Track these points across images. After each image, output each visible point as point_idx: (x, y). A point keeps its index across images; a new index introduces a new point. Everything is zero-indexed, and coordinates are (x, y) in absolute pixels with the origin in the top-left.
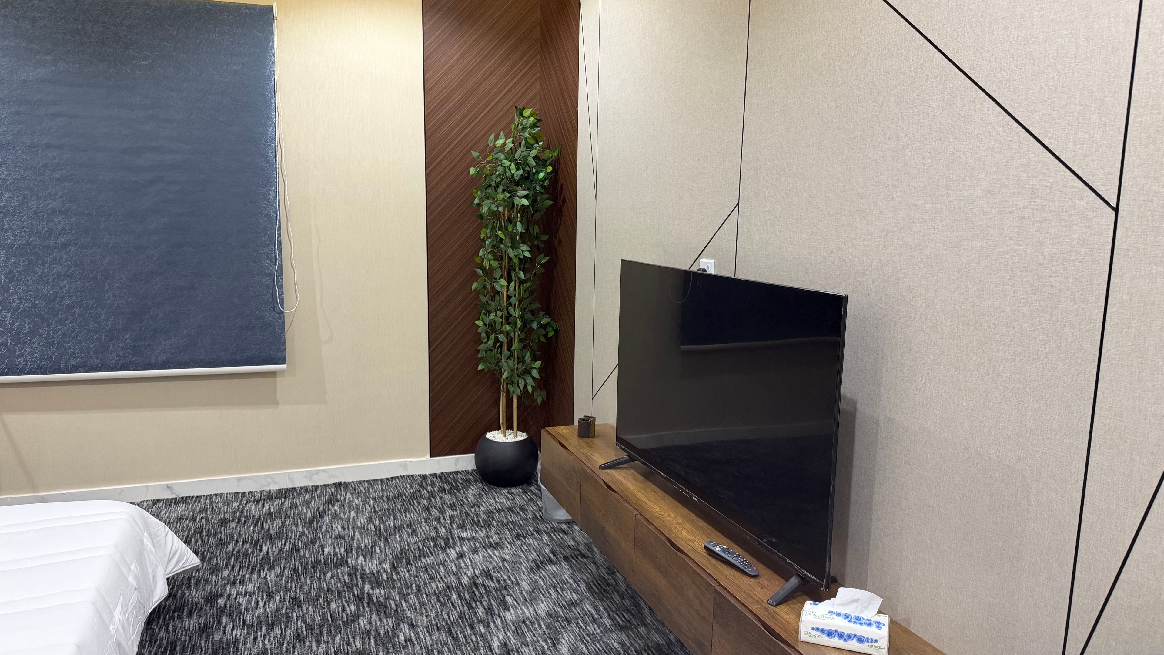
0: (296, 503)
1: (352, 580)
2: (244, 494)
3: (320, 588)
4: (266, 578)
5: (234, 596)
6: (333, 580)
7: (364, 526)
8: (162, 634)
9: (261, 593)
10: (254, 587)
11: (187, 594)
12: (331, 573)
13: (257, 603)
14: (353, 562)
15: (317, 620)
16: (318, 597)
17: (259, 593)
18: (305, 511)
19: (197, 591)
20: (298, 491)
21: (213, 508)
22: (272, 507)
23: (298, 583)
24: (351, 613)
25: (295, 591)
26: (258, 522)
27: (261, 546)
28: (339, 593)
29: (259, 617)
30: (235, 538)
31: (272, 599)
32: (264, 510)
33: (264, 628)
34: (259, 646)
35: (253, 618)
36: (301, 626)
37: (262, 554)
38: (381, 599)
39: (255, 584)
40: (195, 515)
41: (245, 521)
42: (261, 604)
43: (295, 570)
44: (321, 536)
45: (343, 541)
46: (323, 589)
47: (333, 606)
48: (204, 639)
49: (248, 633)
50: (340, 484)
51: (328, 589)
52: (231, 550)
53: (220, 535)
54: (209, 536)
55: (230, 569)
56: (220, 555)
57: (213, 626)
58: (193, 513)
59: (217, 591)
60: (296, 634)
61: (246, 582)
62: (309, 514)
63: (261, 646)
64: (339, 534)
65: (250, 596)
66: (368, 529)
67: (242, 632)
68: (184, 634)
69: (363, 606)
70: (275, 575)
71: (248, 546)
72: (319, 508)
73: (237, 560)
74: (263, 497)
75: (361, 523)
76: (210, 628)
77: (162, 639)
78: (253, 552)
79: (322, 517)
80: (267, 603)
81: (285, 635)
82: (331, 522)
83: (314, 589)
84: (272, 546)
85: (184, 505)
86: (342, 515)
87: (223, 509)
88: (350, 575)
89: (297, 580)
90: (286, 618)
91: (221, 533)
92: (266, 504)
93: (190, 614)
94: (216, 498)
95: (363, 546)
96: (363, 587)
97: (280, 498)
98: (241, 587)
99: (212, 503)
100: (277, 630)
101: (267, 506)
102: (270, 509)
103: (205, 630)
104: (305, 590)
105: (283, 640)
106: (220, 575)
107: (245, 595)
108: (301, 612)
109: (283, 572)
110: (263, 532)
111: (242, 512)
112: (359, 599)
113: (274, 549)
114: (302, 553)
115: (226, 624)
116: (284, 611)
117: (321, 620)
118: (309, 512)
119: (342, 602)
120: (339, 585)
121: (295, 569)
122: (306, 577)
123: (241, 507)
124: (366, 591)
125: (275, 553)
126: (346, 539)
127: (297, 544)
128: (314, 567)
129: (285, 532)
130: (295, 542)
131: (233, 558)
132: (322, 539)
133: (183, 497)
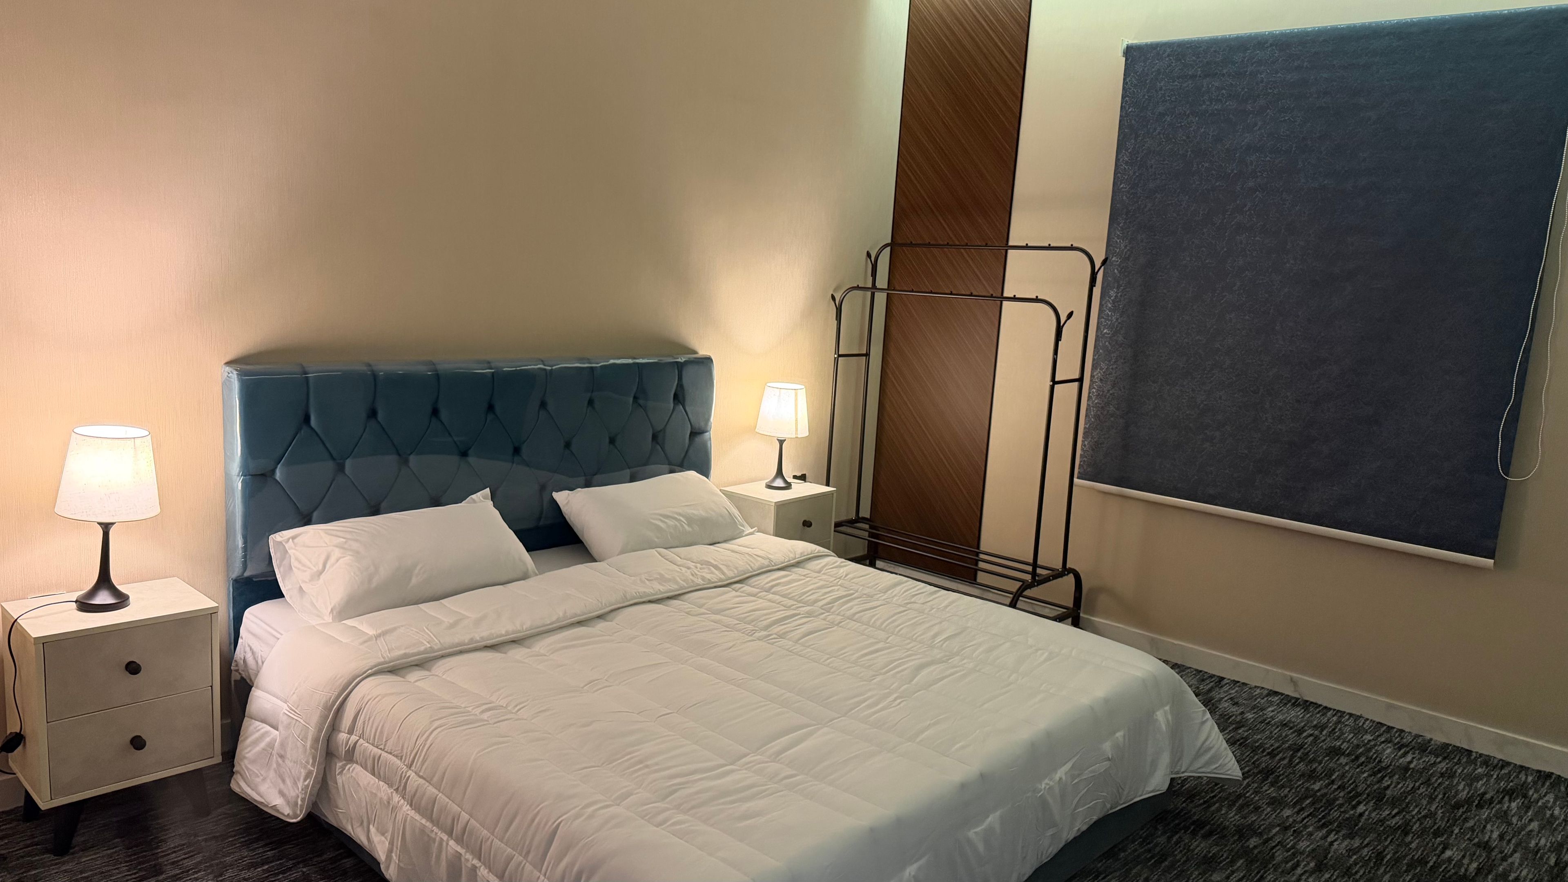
0: (1456, 771)
2: (1390, 728)
9: (1310, 858)
13: (1296, 867)
17: (1307, 857)
37: (1352, 812)
39: (1311, 844)
40: (1306, 728)
41: (1363, 762)
43: (1380, 856)
44: (1456, 831)
45: (1484, 855)
48: (1200, 871)
50: (1549, 775)
52: (1317, 788)
53: (1317, 764)
54: (1302, 759)
55: (1296, 810)
56: (1297, 788)
57: (1221, 862)
58: (1305, 725)
59: (1259, 828)
61: (1303, 836)
62: (1463, 795)
64: (1487, 842)
65: (1294, 854)
66: (1541, 858)
68: (1183, 853)
70: (1347, 846)
71: (1342, 794)
72: (1484, 793)
73: (1314, 803)
74: (1413, 743)
75: (1537, 844)
76: (1216, 862)
77: (1156, 845)
78: (1341, 805)
79: (1480, 806)
80: (1307, 875)
82: (1487, 821)
84: (1375, 810)
85: (1303, 710)
86: (1514, 820)
87: (1346, 735)
89: (1371, 868)
91: (1320, 763)
92: (1410, 755)
93: (1209, 835)
94: (1348, 719)
95: (1512, 876)
97: (1437, 756)
98: (1292, 838)
99: (1338, 722)
101: (1409, 758)
102: (1411, 762)
103: (1209, 862)
106: (1278, 810)
107: (1288, 850)
109: (1360, 848)
110: (1375, 787)
111: (1370, 750)
113: (1373, 815)
114: (1409, 839)
115: (1237, 869)
118: (1465, 792)
121: (1381, 853)
122: (1389, 872)
125: (1371, 820)
126: (1494, 854)
127: (1411, 824)
128: (1410, 866)
129: (1407, 801)
130: (1410, 821)
131: (1311, 799)
132: (1454, 836)
133: (1307, 701)
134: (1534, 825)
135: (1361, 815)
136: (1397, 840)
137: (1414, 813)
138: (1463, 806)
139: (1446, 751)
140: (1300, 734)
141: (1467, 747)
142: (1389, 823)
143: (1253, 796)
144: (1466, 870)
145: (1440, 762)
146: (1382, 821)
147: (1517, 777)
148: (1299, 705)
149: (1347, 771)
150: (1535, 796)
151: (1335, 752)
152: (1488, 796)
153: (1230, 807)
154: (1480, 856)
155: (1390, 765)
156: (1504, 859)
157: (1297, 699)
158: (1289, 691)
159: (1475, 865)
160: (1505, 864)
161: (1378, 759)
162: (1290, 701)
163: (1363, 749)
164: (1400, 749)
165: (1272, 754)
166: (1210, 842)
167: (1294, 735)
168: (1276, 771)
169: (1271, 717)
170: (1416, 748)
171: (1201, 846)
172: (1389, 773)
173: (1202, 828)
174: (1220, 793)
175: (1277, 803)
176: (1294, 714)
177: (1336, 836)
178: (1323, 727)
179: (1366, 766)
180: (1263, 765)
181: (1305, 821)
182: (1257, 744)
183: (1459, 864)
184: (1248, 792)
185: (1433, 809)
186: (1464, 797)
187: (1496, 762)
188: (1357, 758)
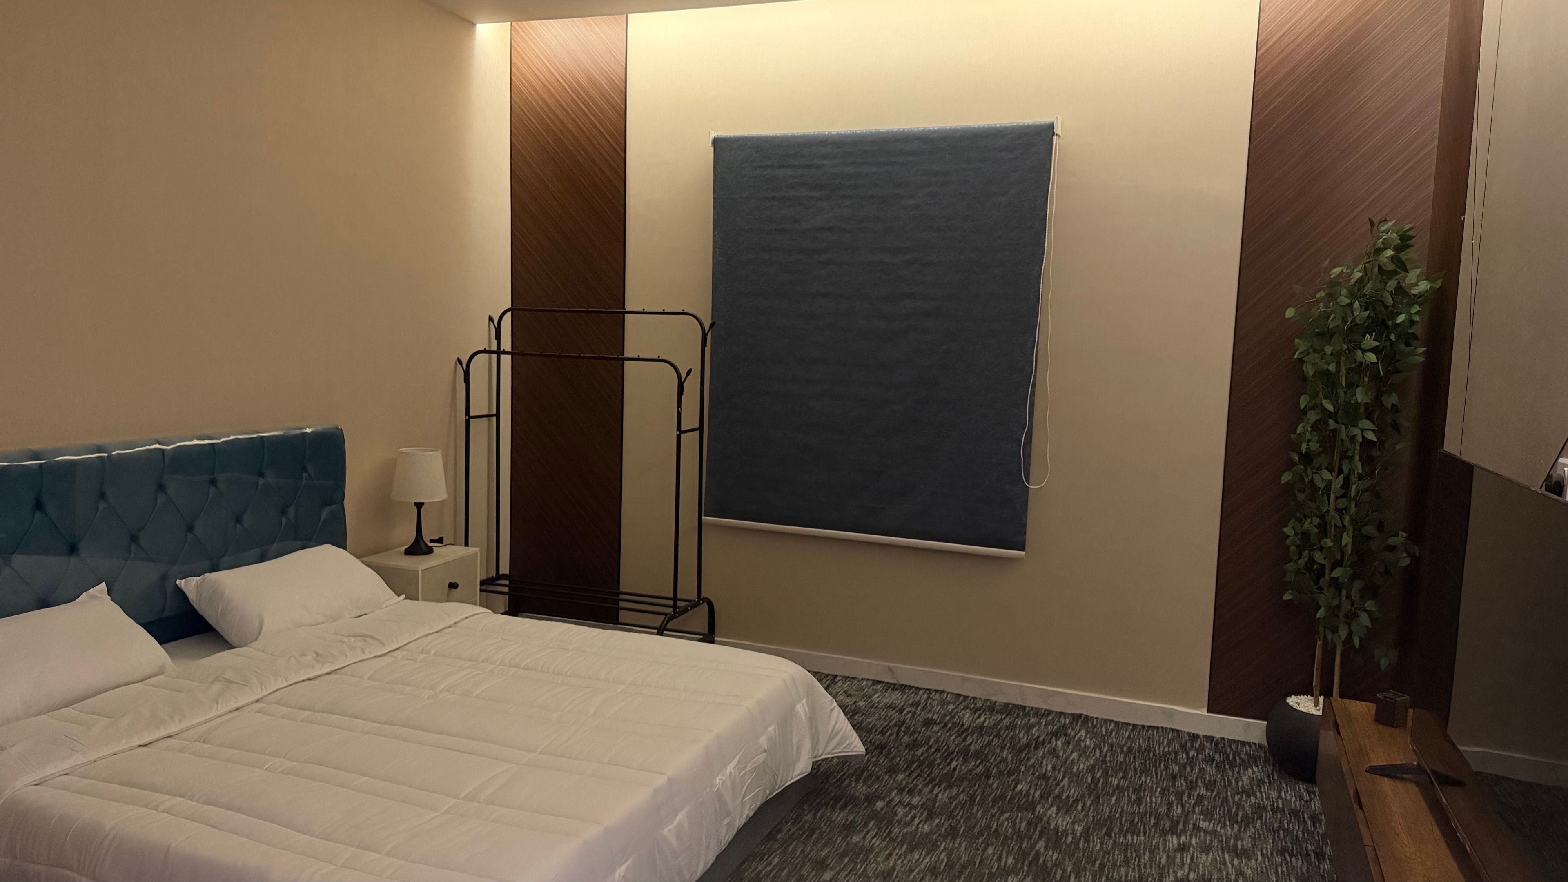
0: (1017, 724)
1: (1028, 830)
2: (966, 697)
3: (988, 827)
4: (937, 796)
5: (895, 804)
6: (1006, 823)
7: (1080, 773)
8: (809, 817)
9: (922, 810)
10: (920, 801)
11: (853, 785)
12: (1009, 814)
13: (913, 818)
14: (1042, 810)
15: (963, 859)
16: (981, 834)
17: (920, 809)
18: (1021, 735)
19: (863, 786)
20: (1027, 711)
21: (926, 704)
22: (987, 722)
23: (967, 813)
24: (1005, 866)
25: (959, 821)
26: (963, 732)
27: (952, 760)
28: (1005, 838)
29: (906, 834)
30: (931, 743)
31: (930, 820)
32: (977, 721)
33: (905, 846)
34: (889, 864)
35: (899, 833)
36: (942, 861)
37: (948, 768)
38: (1050, 862)
39: (922, 798)
40: (905, 707)
41: (950, 728)
42: (917, 821)
43: (972, 798)
44: (1023, 769)
45: (1044, 784)
46: (990, 828)
47: (990, 851)
48: (843, 836)
49: (886, 847)
50: (1080, 716)
51: (996, 830)
52: (920, 754)
53: (917, 735)
54: (906, 733)
55: (907, 774)
56: (905, 756)
57: (858, 826)
58: (904, 704)
59: (882, 793)
60: (933, 865)
61: (915, 793)
62: (1024, 741)
63: (891, 864)
64: (1045, 774)
65: (910, 809)
66: (1082, 779)
67: (881, 843)
68: (827, 824)
69: (1023, 864)
70: (948, 795)
71: (939, 755)
72: (1038, 737)
73: (920, 766)
74: (984, 707)
75: (1078, 769)
76: (854, 827)
77: (805, 822)
78: (939, 764)
79: (1036, 748)
80: (922, 823)
81: (921, 863)
82: (1043, 757)
83: (981, 825)
84: (964, 764)
85: (900, 693)
86: (1061, 754)
87: (935, 708)
88: (1029, 823)
89: (968, 809)
90: (932, 845)
91: (919, 733)
92: (983, 716)
93: (845, 806)
94: (935, 694)
95: (1064, 796)
96: (1037, 842)
97: (1002, 714)
98: (907, 796)
99: (929, 698)
100: (916, 854)
101: (982, 718)
102: (985, 721)
103: (848, 828)
104: (970, 824)
105: (916, 867)
106: (894, 776)
107: (905, 807)
108: (951, 845)
109: (958, 795)
110: (962, 745)
111: (954, 717)
112: (1022, 855)
113: (963, 767)
114: (991, 781)
115: (871, 829)
116: (935, 837)
117: (967, 861)
118: (1026, 738)
119: (1002, 851)
120: (1010, 830)
121: (973, 796)
122: (980, 809)
123: (955, 711)
124: (1037, 848)
125: (962, 771)
126: (1050, 782)
127: (991, 769)
128: (995, 801)
129: (986, 752)
130: (990, 767)
131: (917, 763)
132: (1022, 773)
133: (903, 685)
134: (1075, 755)
135: (955, 769)
136: (983, 782)
137: (992, 760)
138: (1025, 750)
139: (1008, 709)
140: (901, 713)
141: (1021, 703)
142: (975, 772)
143: (873, 769)
144: (1033, 797)
145: (1005, 718)
146: (970, 771)
147: (1058, 721)
148: (897, 689)
149: (940, 737)
150: (1073, 733)
151: (928, 723)
152: (1041, 739)
153: (857, 781)
154: (1041, 785)
155: (970, 725)
156: (1058, 784)
157: (895, 684)
158: (887, 679)
159: (1038, 793)
160: (1058, 788)
161: (961, 723)
162: (889, 687)
163: (949, 716)
164: (975, 713)
165: (883, 733)
166: (847, 811)
167: (897, 714)
168: (887, 745)
169: (878, 702)
170: (987, 710)
171: (839, 817)
172: (970, 733)
173: (839, 802)
174: (848, 770)
175: (892, 770)
176: (895, 697)
177: (940, 789)
178: (917, 704)
179: (953, 730)
180: (878, 742)
181: (914, 782)
182: (870, 726)
183: (1027, 794)
184: (869, 766)
185: (1004, 755)
186: (1025, 743)
187: (1043, 711)
188: (946, 725)
